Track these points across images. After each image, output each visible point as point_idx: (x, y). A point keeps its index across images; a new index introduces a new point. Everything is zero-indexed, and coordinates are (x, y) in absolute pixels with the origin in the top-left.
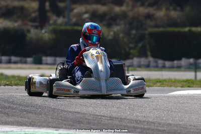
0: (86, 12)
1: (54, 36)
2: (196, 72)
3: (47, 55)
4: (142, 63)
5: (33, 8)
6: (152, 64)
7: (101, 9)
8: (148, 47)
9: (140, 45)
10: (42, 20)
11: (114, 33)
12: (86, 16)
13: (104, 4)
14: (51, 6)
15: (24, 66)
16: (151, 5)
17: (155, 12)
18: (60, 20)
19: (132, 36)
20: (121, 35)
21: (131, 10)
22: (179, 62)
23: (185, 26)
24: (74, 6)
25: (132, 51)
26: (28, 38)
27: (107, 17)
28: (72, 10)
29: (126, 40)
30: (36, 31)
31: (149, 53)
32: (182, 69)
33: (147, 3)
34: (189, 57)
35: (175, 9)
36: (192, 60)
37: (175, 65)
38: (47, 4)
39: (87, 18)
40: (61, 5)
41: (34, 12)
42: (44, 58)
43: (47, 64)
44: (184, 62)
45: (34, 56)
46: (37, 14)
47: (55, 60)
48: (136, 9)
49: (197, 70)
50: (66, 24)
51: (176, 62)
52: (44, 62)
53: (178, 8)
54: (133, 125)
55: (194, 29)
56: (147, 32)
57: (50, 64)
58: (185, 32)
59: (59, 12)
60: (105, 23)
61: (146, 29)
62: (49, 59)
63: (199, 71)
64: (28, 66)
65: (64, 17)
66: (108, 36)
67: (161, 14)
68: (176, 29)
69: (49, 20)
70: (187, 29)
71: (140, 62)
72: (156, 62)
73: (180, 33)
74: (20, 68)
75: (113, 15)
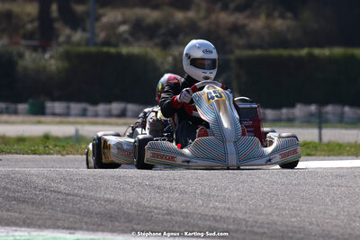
0: (124, 22)
1: (66, 65)
2: (320, 128)
3: (54, 99)
5: (29, 15)
7: (152, 15)
8: (235, 84)
10: (44, 36)
11: (175, 59)
12: (123, 28)
13: (155, 7)
14: (60, 10)
15: (13, 118)
16: (239, 9)
17: (246, 21)
18: (78, 36)
21: (205, 18)
22: (291, 111)
23: (301, 46)
24: (101, 11)
26: (19, 69)
27: (162, 31)
28: (98, 18)
30: (34, 55)
32: (297, 123)
33: (232, 6)
34: (307, 102)
35: (282, 16)
36: (313, 108)
37: (284, 117)
38: (54, 7)
39: (125, 32)
40: (79, 9)
41: (32, 21)
42: (49, 105)
43: (54, 114)
44: (299, 110)
45: (31, 101)
46: (36, 24)
47: (68, 108)
48: (213, 17)
49: (324, 125)
50: (88, 42)
51: (284, 111)
52: (48, 111)
53: (289, 15)
54: (209, 223)
55: (317, 51)
56: (232, 57)
57: (59, 115)
58: (301, 58)
59: (75, 22)
60: (158, 40)
61: (232, 52)
62: (58, 106)
63: (326, 127)
64: (20, 118)
65: (84, 30)
66: (163, 64)
67: (258, 24)
68: (284, 52)
69: (58, 36)
70: (304, 52)
73: (291, 58)
74: (6, 122)
75: (172, 26)
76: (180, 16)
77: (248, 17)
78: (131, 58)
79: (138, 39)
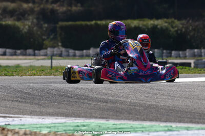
4: (55, 53)
6: (64, 53)
7: (11, 6)
8: (59, 38)
9: (52, 37)
11: (29, 27)
19: (45, 29)
20: (35, 28)
22: (88, 51)
25: (45, 42)
27: (17, 13)
29: (39, 33)
31: (60, 44)
37: (84, 54)
44: (92, 51)
51: (85, 51)
55: (99, 22)
56: (58, 26)
58: (91, 25)
60: (15, 18)
61: (57, 23)
66: (23, 29)
68: (83, 23)
70: (93, 22)
71: (54, 51)
72: (68, 52)
73: (87, 25)
75: (21, 11)
76: (25, 6)
77: (59, 6)
78: (7, 27)
79: (5, 17)
